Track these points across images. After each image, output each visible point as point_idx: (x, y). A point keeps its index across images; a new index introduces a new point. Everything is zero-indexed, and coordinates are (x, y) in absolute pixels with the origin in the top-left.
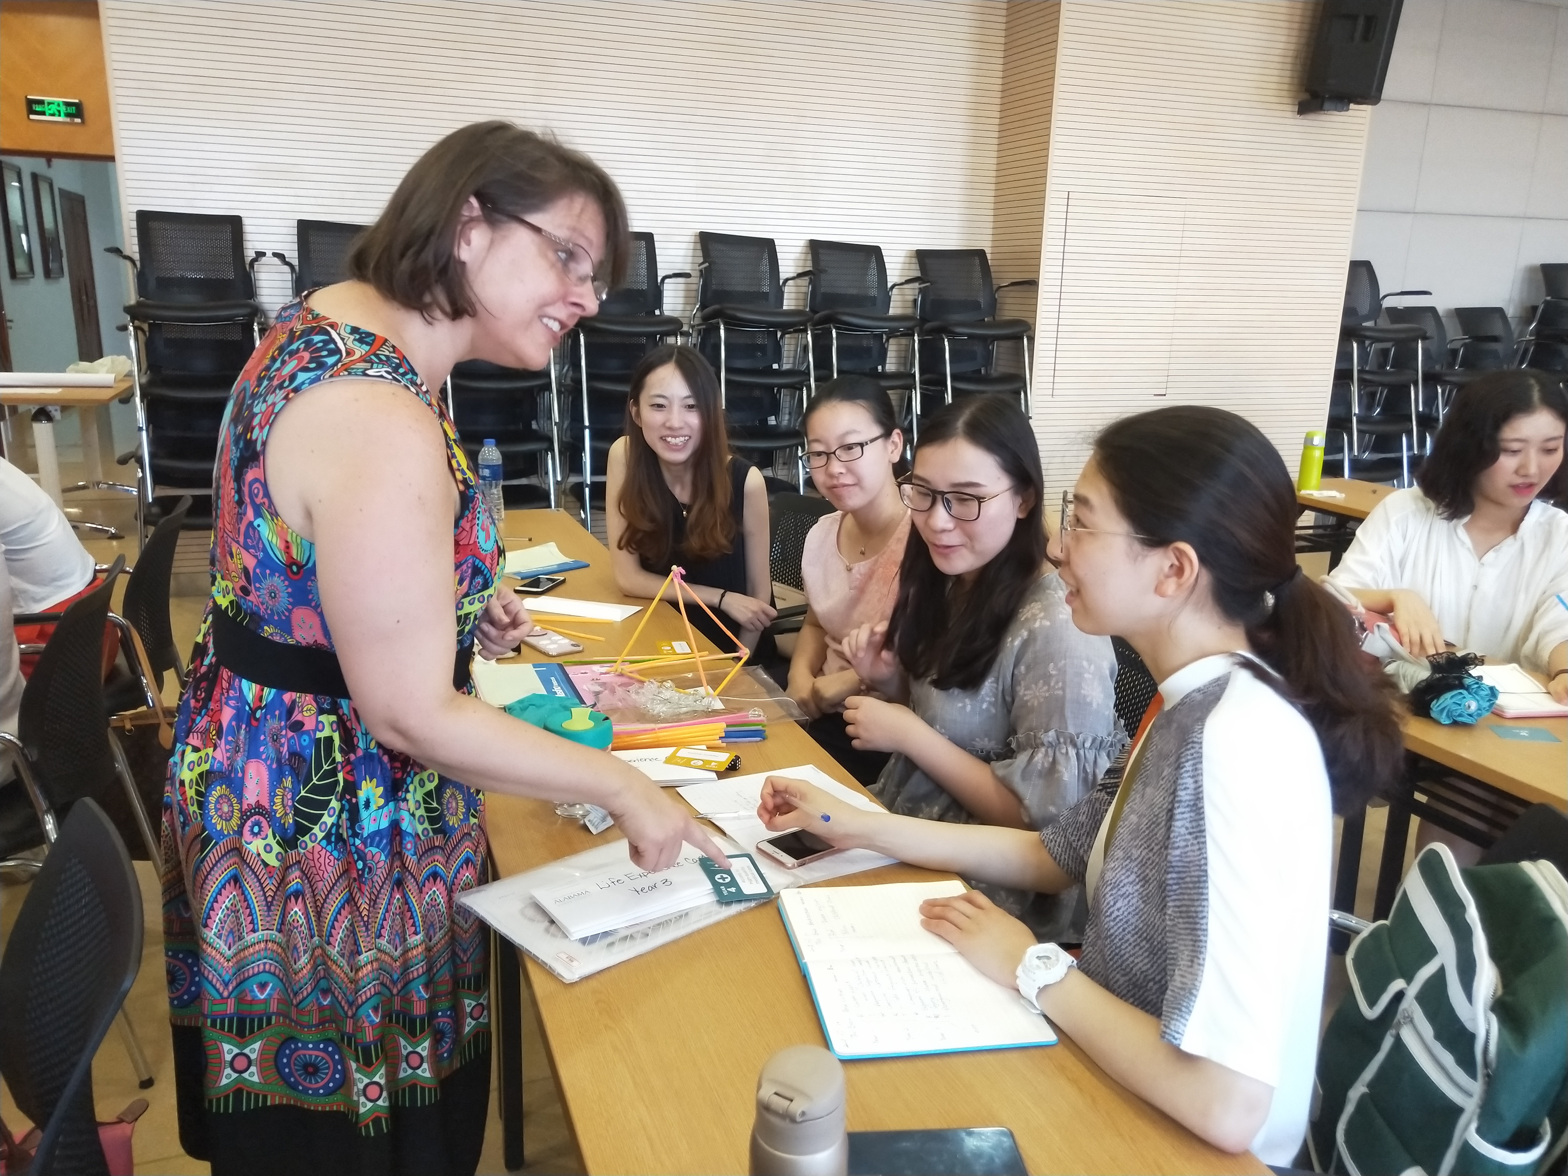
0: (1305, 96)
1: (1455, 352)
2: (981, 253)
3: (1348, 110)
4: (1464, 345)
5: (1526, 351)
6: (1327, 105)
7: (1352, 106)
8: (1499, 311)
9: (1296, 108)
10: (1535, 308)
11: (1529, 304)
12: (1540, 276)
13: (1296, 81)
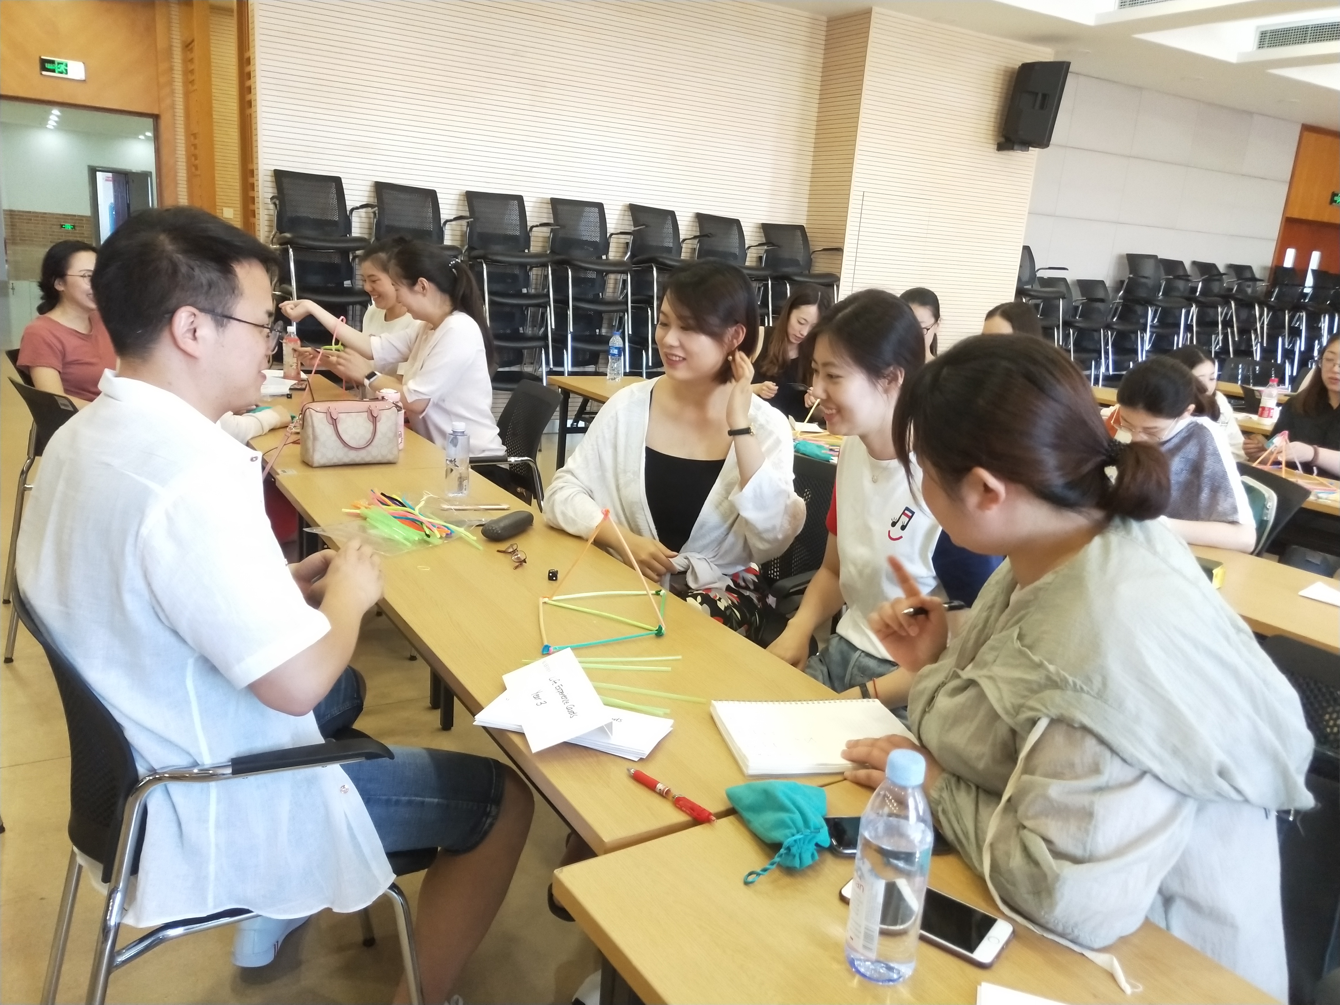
0: (1002, 140)
1: (1077, 308)
2: (801, 228)
3: (1028, 151)
4: (1083, 304)
5: (1117, 309)
6: (1016, 147)
7: (1030, 148)
8: (1102, 282)
9: (996, 147)
10: (1122, 282)
11: (1118, 279)
12: (1126, 261)
13: (996, 129)
